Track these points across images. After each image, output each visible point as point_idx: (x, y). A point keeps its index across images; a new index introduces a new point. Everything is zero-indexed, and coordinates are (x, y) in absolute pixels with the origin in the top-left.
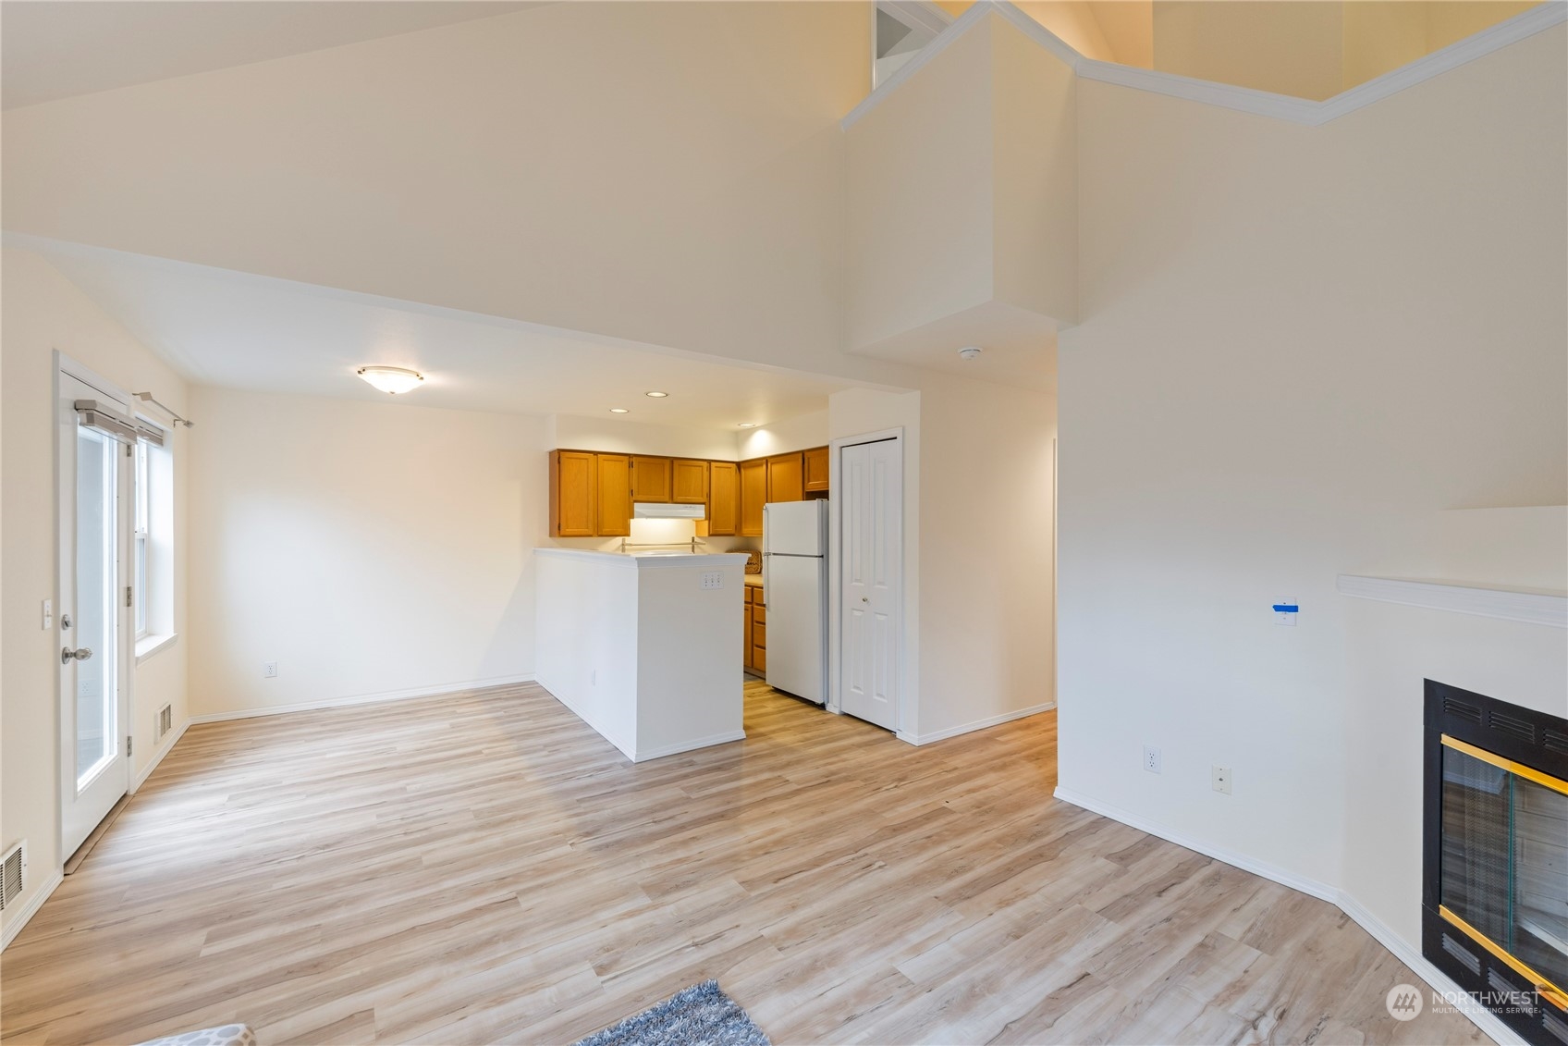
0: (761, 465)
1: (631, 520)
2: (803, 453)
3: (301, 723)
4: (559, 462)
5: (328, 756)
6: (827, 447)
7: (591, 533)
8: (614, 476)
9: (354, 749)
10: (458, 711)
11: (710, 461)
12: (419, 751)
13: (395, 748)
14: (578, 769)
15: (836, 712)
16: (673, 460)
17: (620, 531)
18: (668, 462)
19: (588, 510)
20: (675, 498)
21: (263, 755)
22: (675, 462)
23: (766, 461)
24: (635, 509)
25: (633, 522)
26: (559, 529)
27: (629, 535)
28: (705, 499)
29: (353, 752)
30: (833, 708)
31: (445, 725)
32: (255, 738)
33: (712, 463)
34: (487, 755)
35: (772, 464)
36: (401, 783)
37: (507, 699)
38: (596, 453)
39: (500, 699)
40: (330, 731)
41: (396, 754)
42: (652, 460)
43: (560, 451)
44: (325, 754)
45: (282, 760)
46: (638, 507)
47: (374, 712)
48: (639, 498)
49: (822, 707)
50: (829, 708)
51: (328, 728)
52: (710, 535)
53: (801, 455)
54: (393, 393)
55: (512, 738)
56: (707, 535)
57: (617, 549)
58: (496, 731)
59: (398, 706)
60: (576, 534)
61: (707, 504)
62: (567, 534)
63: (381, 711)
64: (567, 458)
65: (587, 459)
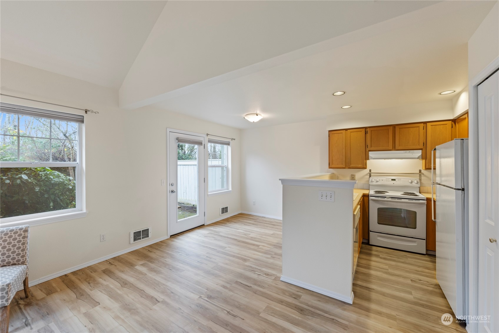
1: (368, 161)
4: (329, 136)
8: (356, 140)
11: (425, 123)
16: (394, 126)
17: (362, 166)
19: (342, 156)
20: (396, 147)
22: (397, 127)
24: (369, 155)
26: (330, 165)
27: (365, 168)
33: (428, 124)
38: (346, 130)
43: (332, 131)
46: (371, 154)
48: (372, 149)
52: (426, 169)
54: (254, 122)
56: (424, 168)
57: (367, 175)
60: (337, 167)
61: (424, 149)
64: (332, 134)
65: (342, 133)
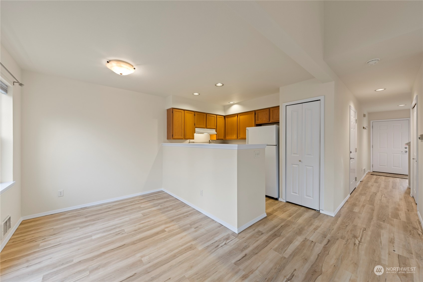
0: (235, 116)
2: (255, 111)
3: (75, 216)
4: (173, 113)
5: (94, 237)
6: (279, 106)
7: (182, 138)
8: (189, 118)
9: (104, 232)
10: (142, 206)
11: (217, 115)
12: (137, 231)
13: (123, 230)
14: (216, 239)
15: (285, 201)
17: (191, 137)
18: (205, 115)
19: (182, 130)
20: (207, 127)
21: (60, 239)
22: (208, 115)
23: (237, 115)
24: (196, 130)
25: (195, 134)
26: (173, 137)
27: (194, 139)
28: (215, 128)
29: (105, 234)
30: (282, 199)
31: (139, 215)
32: (55, 227)
33: (218, 116)
34: (169, 232)
35: (240, 116)
36: (138, 256)
37: (157, 199)
38: (184, 110)
39: (154, 199)
40: (90, 221)
41: (126, 234)
42: (201, 114)
43: (173, 108)
44: (91, 236)
45: (70, 242)
46: (197, 129)
47: (106, 209)
48: (197, 126)
49: (277, 199)
50: (280, 199)
51: (89, 219)
52: (217, 139)
53: (254, 112)
54: (121, 74)
55: (173, 221)
56: (216, 139)
58: (163, 217)
59: (116, 205)
60: (178, 138)
61: (216, 129)
62: (175, 138)
63: (109, 208)
64: (176, 111)
65: (181, 112)
